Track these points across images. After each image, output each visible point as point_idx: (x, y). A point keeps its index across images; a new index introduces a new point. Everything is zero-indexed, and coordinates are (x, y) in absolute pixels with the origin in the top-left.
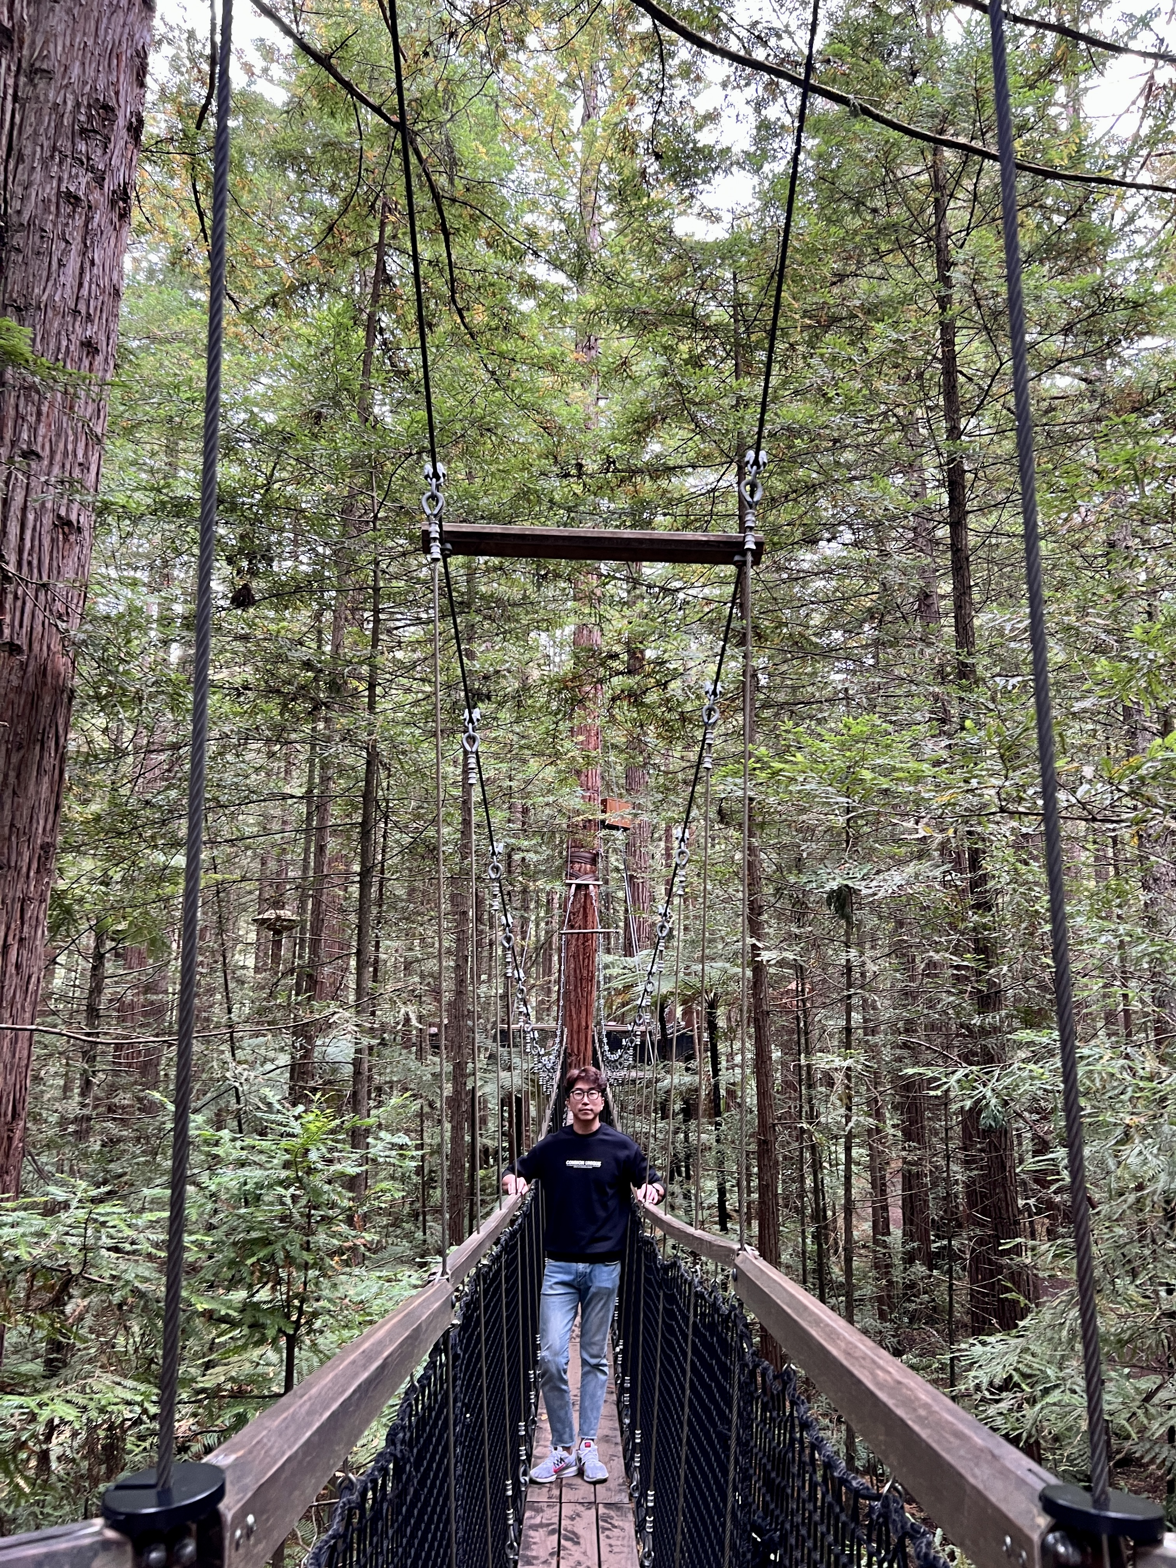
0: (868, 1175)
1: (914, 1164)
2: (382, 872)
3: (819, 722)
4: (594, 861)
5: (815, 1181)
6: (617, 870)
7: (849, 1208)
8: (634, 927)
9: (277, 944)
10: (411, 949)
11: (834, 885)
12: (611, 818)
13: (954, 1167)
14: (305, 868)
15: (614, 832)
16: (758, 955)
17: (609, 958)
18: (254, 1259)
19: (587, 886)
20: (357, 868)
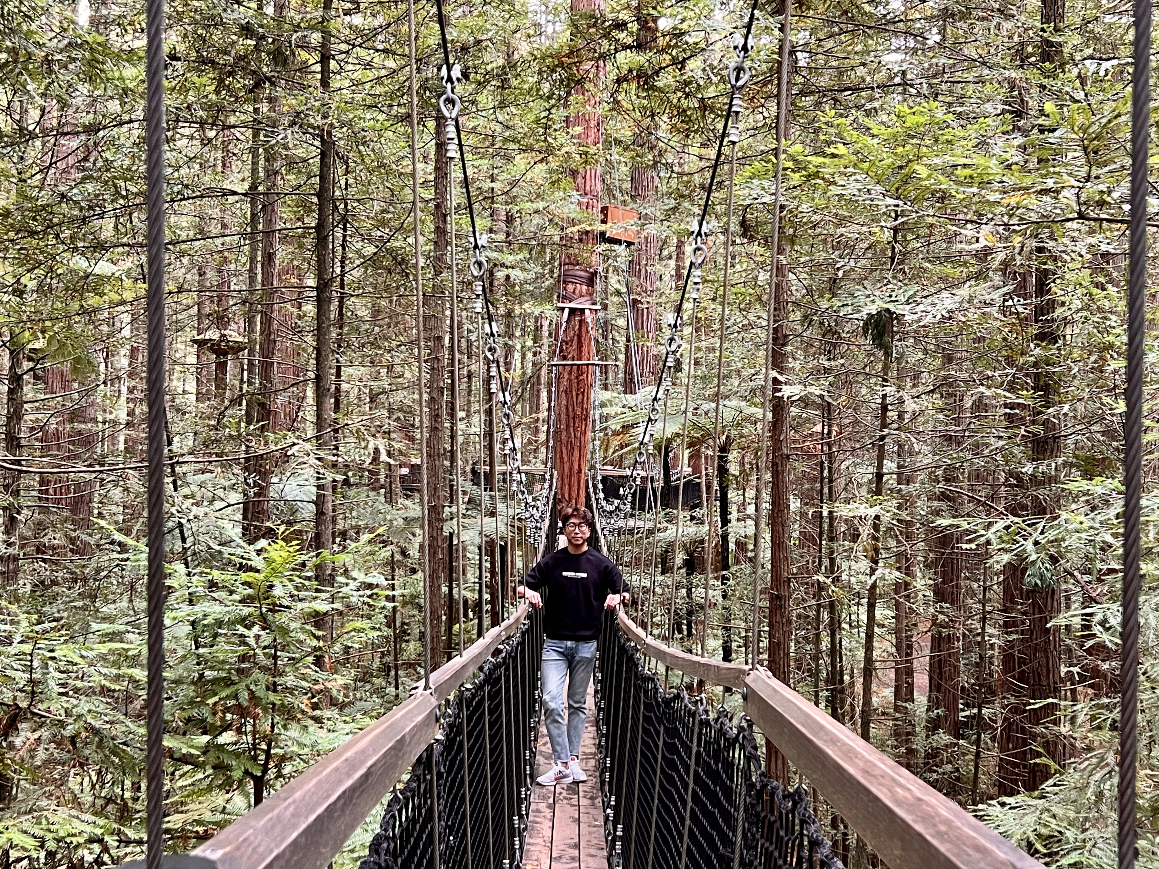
0: (893, 638)
1: (946, 626)
2: (342, 286)
3: (868, 113)
4: (591, 282)
5: (833, 642)
6: (618, 293)
7: (868, 671)
8: (636, 359)
9: (222, 367)
10: (376, 379)
11: (873, 309)
12: (612, 230)
13: (990, 630)
14: (252, 279)
15: (616, 247)
16: (780, 390)
17: (606, 395)
18: (216, 699)
19: (582, 311)
20: (311, 281)
